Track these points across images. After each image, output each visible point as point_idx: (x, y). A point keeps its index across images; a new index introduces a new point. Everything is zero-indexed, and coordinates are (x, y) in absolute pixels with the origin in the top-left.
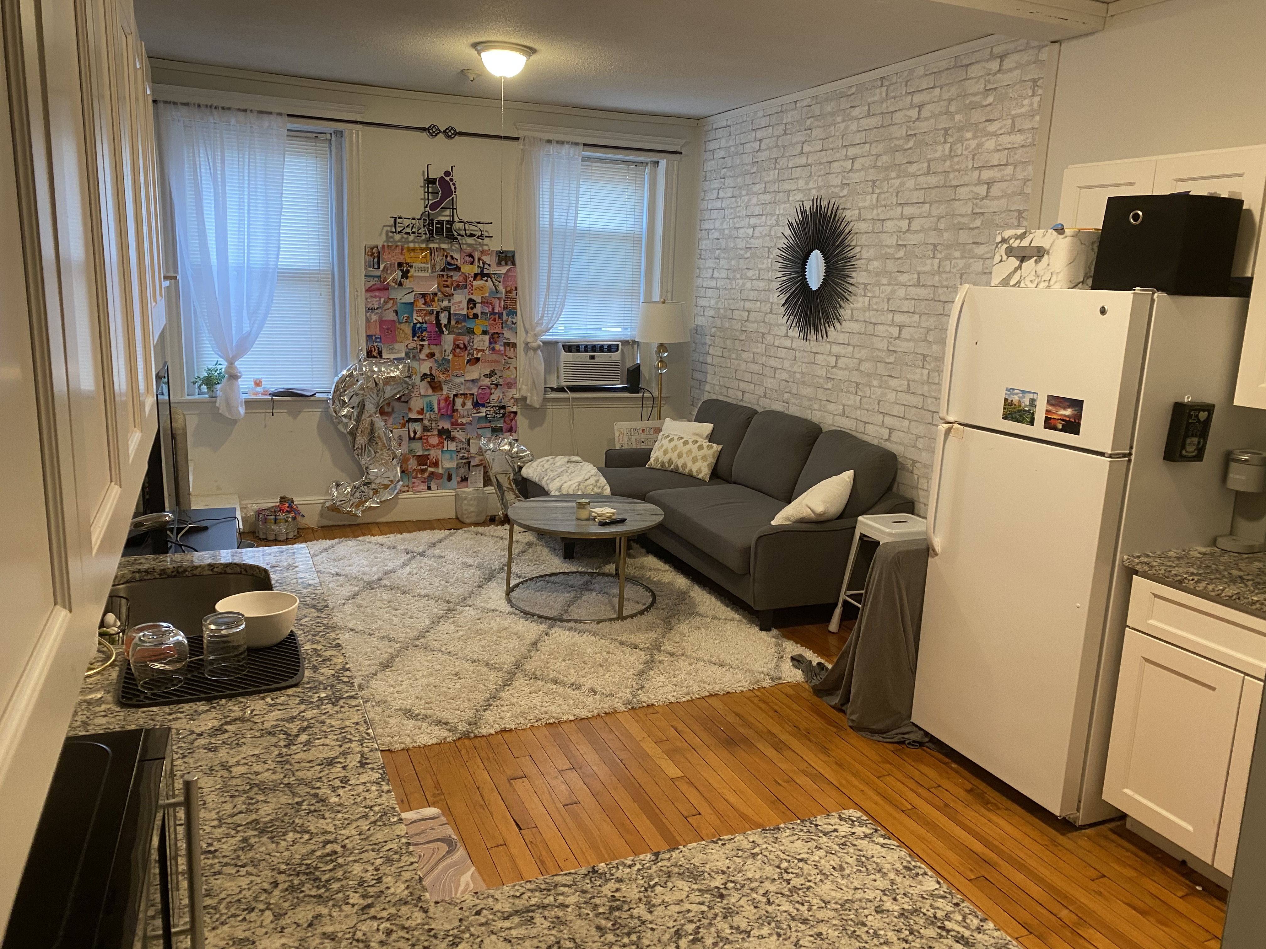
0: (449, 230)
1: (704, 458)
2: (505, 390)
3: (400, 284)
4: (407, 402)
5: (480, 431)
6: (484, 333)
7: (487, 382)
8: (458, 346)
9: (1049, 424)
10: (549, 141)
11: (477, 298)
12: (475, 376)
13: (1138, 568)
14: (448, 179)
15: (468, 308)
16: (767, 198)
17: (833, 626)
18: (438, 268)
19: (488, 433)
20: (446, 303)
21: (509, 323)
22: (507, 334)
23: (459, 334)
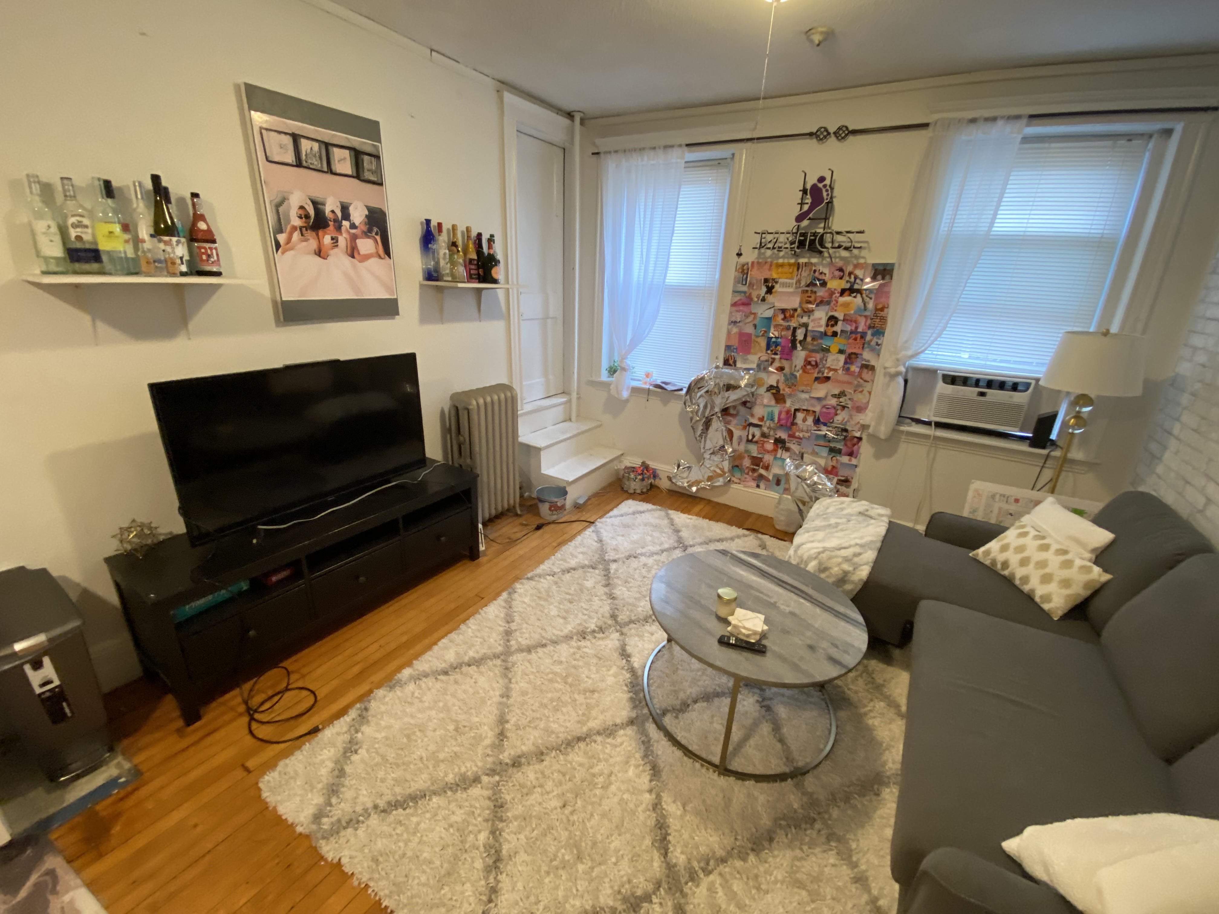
0: (821, 243)
2: (854, 413)
3: (763, 300)
4: (750, 408)
5: (817, 449)
6: (841, 352)
7: (833, 402)
8: (809, 363)
11: (840, 315)
12: (821, 394)
14: (820, 185)
15: (827, 325)
18: (803, 283)
19: (824, 452)
20: (805, 320)
21: (873, 343)
23: (813, 351)
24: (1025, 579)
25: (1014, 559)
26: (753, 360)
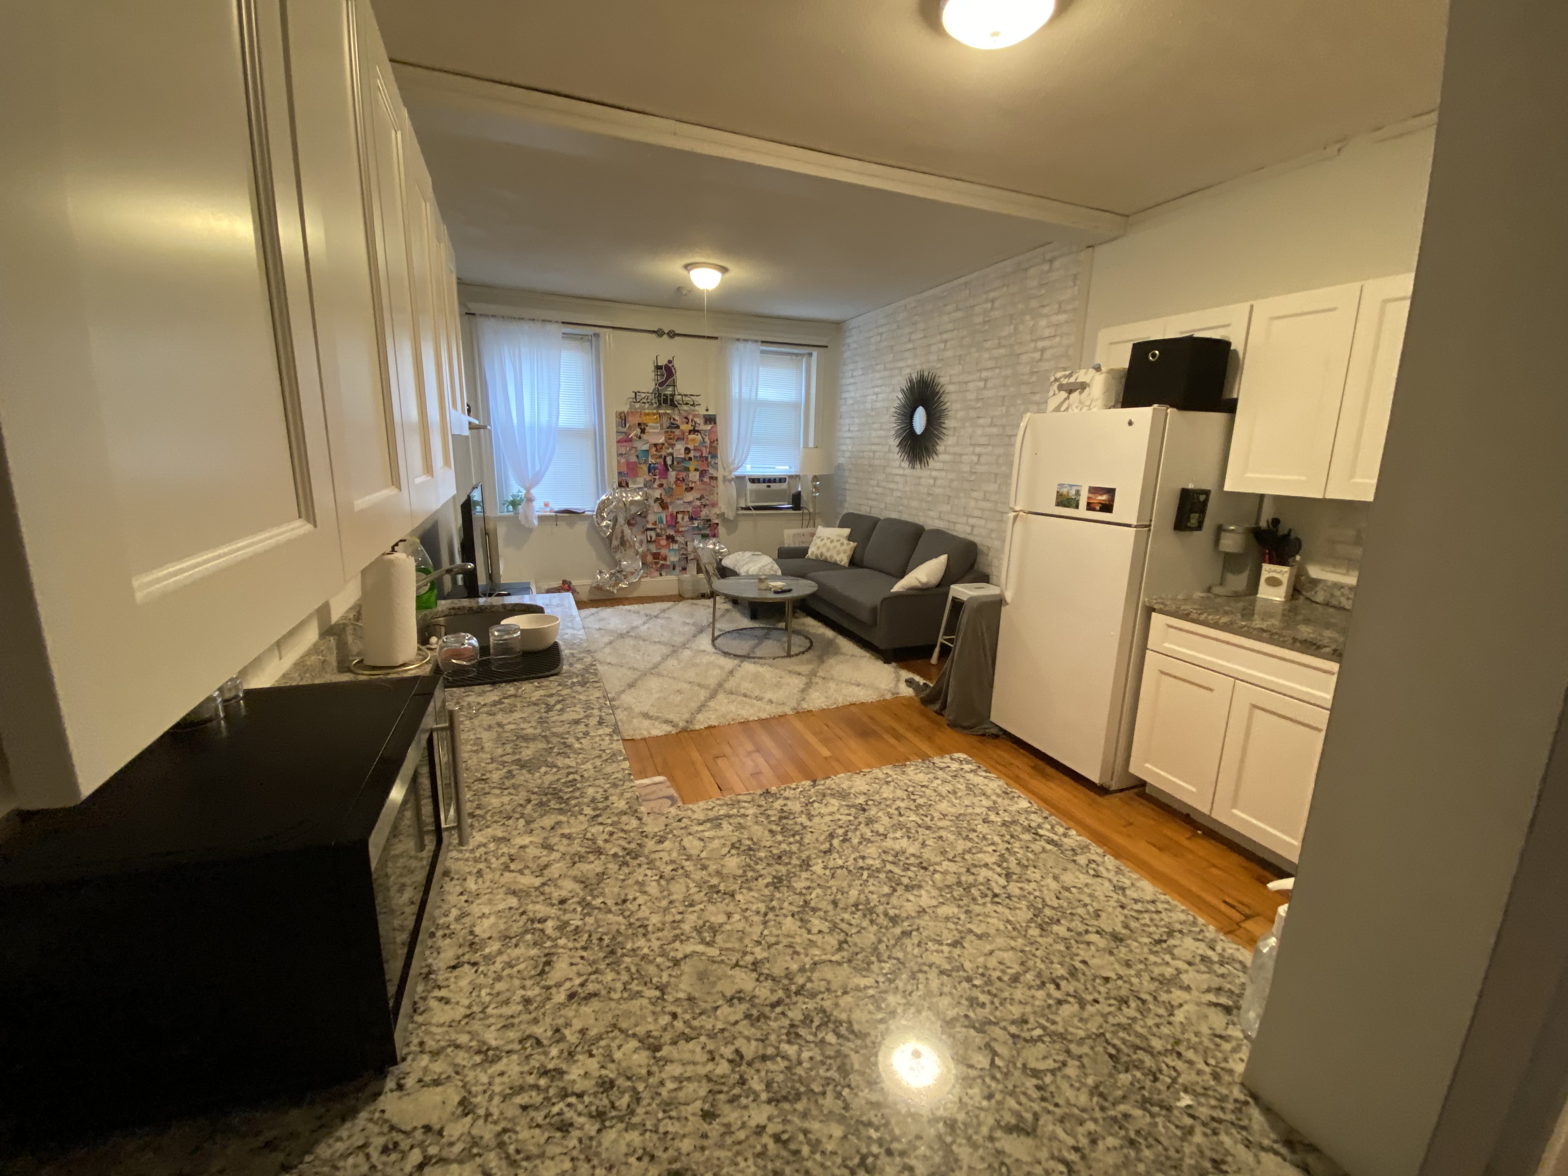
0: (672, 401)
1: (845, 552)
2: (711, 508)
3: (640, 438)
4: (645, 517)
5: (694, 536)
6: (696, 470)
7: (698, 503)
8: (679, 479)
9: (1090, 507)
10: (738, 340)
11: (691, 447)
12: (690, 499)
13: (1156, 607)
14: (670, 366)
15: (685, 454)
16: (886, 373)
17: (934, 660)
18: (664, 427)
19: (699, 537)
20: (670, 450)
21: (713, 463)
22: (712, 471)
23: (679, 471)
24: (831, 557)
25: (824, 550)
26: (640, 482)
